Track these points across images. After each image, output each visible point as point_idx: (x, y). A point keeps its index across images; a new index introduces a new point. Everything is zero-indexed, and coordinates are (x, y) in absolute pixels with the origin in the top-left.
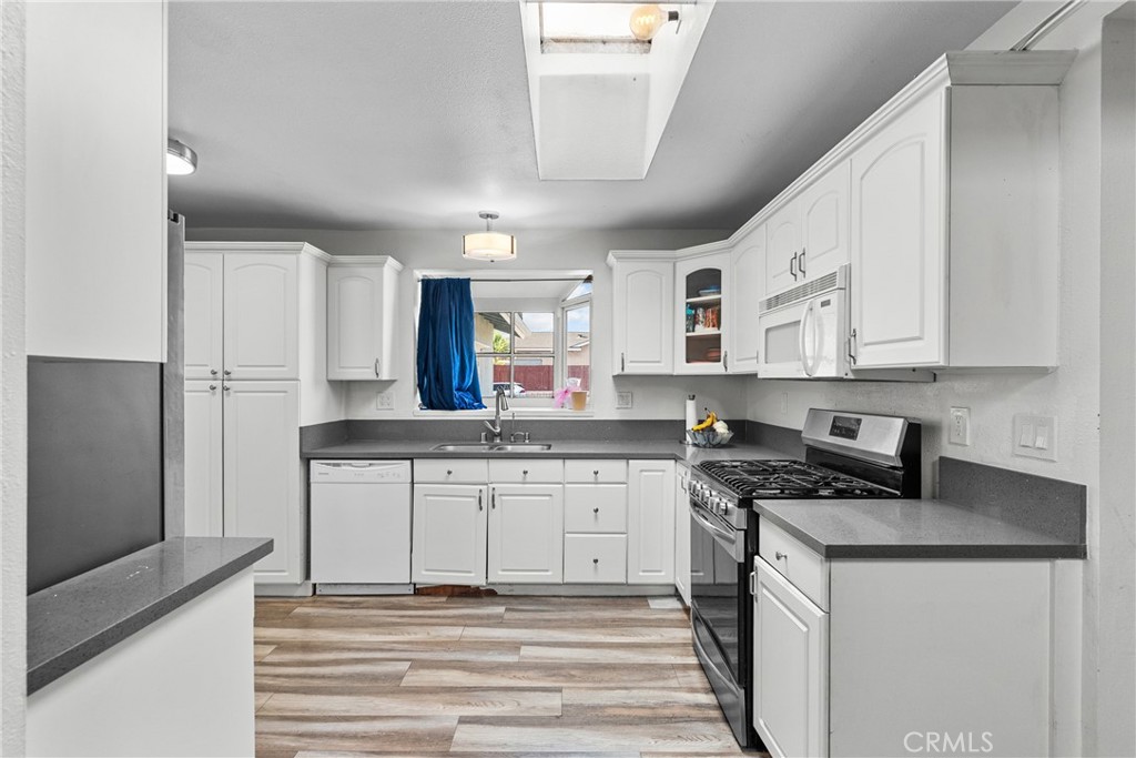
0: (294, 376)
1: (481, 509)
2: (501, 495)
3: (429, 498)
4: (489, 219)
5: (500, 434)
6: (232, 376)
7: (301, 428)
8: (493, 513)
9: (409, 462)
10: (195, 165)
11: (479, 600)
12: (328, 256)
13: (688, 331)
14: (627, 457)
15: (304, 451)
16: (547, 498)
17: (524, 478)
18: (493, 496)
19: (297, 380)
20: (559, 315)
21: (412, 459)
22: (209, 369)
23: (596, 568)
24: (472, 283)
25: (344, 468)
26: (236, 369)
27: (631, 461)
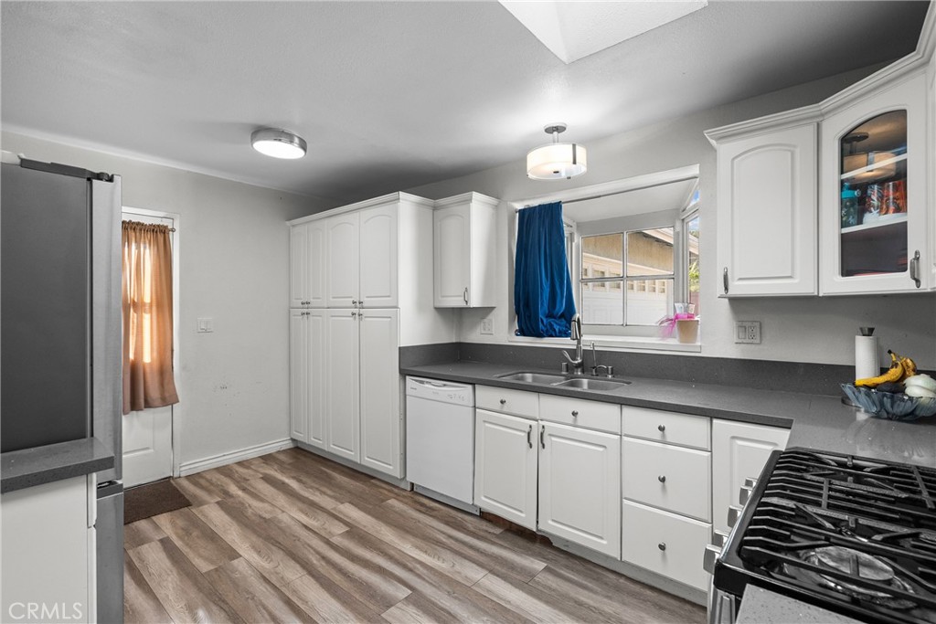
0: (394, 305)
1: (531, 446)
2: (550, 435)
3: (487, 425)
4: (555, 133)
5: (579, 366)
6: (364, 305)
7: (400, 348)
8: (543, 452)
9: (470, 387)
10: (305, 149)
11: (529, 545)
12: (431, 201)
13: (844, 225)
14: (711, 415)
15: (402, 367)
16: (601, 449)
17: (575, 420)
18: (542, 434)
19: (397, 307)
20: (678, 228)
21: (473, 384)
22: (352, 300)
23: (664, 556)
24: (563, 205)
25: (427, 385)
26: (366, 299)
27: (715, 421)
